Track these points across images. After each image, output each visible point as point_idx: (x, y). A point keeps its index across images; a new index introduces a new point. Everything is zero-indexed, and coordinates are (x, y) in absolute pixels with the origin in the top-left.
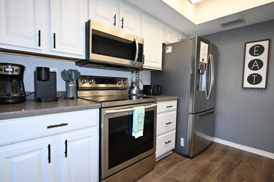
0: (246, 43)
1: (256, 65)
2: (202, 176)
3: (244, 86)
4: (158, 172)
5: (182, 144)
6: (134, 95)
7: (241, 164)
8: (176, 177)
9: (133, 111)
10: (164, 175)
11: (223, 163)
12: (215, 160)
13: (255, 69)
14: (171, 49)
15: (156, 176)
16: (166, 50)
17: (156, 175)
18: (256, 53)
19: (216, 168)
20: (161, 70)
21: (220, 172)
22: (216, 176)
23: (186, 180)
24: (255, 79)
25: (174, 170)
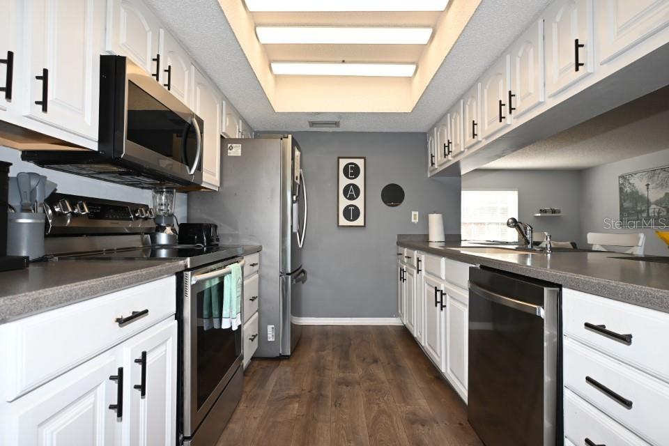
0: (339, 158)
1: (351, 192)
2: (320, 375)
3: (340, 224)
4: (253, 399)
5: (271, 338)
6: (163, 247)
7: (352, 342)
8: (287, 392)
9: (222, 278)
10: (267, 398)
11: (333, 349)
12: (322, 348)
13: (351, 198)
14: (240, 150)
15: (254, 407)
16: (229, 151)
17: (252, 406)
18: (352, 174)
19: (330, 358)
20: (217, 190)
21: (336, 361)
22: (336, 367)
23: (304, 388)
24: (351, 213)
25: (276, 385)
